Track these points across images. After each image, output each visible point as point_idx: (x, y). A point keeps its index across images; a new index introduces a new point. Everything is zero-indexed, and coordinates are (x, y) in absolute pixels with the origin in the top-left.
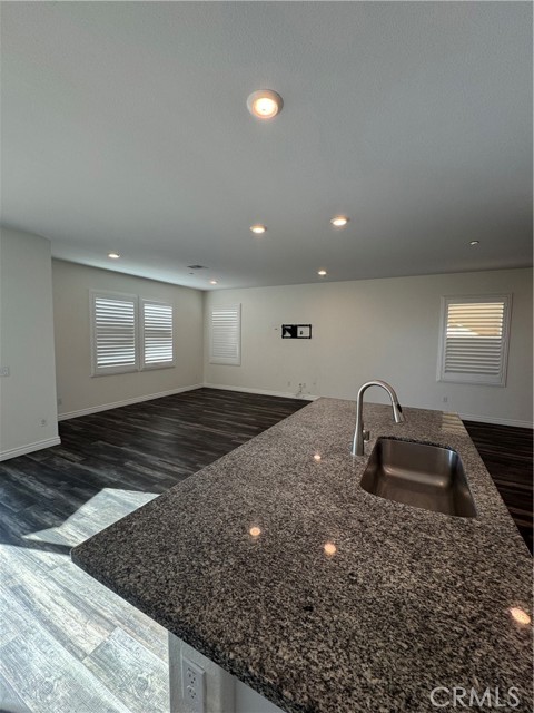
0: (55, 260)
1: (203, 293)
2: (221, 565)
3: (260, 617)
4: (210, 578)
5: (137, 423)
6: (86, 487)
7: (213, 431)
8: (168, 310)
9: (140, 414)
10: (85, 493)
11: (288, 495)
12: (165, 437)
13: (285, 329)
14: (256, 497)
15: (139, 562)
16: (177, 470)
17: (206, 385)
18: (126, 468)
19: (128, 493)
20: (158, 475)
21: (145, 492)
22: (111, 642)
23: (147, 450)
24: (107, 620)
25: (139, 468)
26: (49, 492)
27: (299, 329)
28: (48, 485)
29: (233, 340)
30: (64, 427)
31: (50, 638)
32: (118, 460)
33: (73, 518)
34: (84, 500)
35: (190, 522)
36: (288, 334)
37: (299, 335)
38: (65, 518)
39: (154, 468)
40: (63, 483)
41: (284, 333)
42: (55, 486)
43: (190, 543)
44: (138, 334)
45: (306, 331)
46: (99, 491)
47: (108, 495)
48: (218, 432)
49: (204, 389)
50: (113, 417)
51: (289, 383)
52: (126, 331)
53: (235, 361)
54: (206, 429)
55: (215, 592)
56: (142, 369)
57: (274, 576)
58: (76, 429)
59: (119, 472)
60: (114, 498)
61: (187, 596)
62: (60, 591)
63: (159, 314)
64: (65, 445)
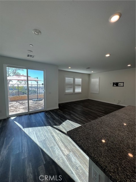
0: (59, 70)
1: (89, 75)
2: (103, 148)
3: (118, 168)
4: (100, 150)
5: (73, 106)
6: (64, 119)
7: (91, 111)
8: (81, 80)
9: (74, 104)
10: (64, 120)
11: (122, 134)
12: (80, 110)
13: (114, 84)
14: (111, 132)
15: (81, 139)
16: (83, 119)
17: (89, 98)
18: (71, 116)
19: (72, 122)
20: (78, 119)
21: (76, 123)
22: (70, 155)
23: (76, 113)
24: (69, 149)
25: (74, 117)
26: (57, 118)
27: (119, 84)
28: (57, 117)
29: (97, 87)
30: (60, 105)
31: (59, 148)
32: (70, 114)
33: (62, 125)
34: (64, 121)
35: (93, 133)
36: (115, 85)
37: (119, 85)
38: (60, 124)
39: (77, 117)
40: (60, 117)
41: (113, 85)
42: (58, 117)
43: (93, 139)
44: (74, 85)
45: (122, 84)
46: (66, 120)
47: (68, 121)
48: (93, 111)
49: (88, 99)
50: (68, 104)
51: (115, 100)
52: (71, 85)
53: (98, 93)
54: (90, 110)
55: (103, 155)
56: (74, 94)
57: (121, 157)
58: (61, 106)
59: (70, 117)
60: (69, 122)
61: (95, 153)
62: (60, 139)
63: (79, 80)
64: (59, 109)
